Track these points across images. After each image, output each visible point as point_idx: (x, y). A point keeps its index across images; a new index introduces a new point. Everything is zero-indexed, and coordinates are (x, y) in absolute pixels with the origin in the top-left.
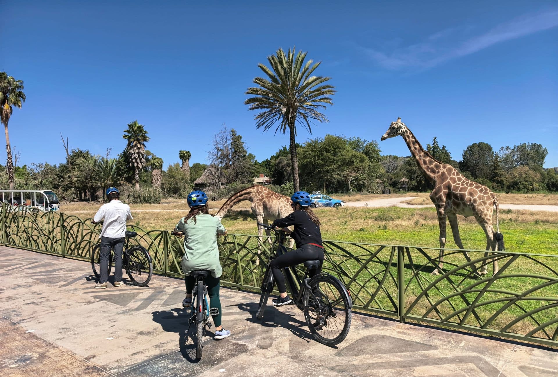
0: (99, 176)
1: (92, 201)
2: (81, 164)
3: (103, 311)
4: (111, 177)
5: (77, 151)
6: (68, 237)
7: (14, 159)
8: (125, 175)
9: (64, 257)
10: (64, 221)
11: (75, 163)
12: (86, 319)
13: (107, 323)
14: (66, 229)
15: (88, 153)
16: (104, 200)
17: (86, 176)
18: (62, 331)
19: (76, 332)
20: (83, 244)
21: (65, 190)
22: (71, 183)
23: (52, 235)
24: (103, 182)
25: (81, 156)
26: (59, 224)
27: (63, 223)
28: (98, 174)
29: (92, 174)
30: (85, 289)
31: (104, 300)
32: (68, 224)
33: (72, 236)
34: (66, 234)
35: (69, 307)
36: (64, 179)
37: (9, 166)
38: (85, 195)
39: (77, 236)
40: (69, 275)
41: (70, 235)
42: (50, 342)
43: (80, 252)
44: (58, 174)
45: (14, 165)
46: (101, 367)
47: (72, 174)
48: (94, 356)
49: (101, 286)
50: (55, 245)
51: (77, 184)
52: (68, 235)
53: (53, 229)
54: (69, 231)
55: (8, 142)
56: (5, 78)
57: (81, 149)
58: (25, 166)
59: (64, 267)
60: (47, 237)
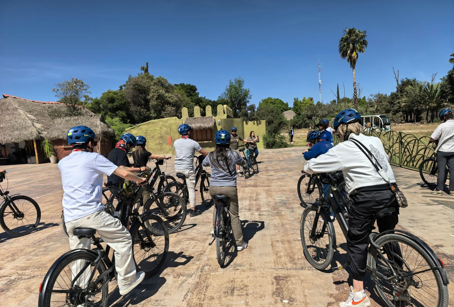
0: (424, 100)
1: (417, 122)
2: (409, 91)
3: (443, 213)
4: (435, 100)
5: (405, 80)
6: (404, 151)
7: (358, 93)
8: (449, 97)
9: (401, 166)
10: (402, 138)
11: (403, 91)
12: (429, 217)
13: (449, 223)
14: (403, 145)
15: (414, 80)
16: (427, 121)
17: (412, 101)
18: (411, 221)
19: (422, 225)
20: (418, 157)
21: (395, 114)
22: (400, 107)
23: (391, 149)
24: (427, 105)
25: (408, 84)
26: (398, 141)
27: (401, 140)
28: (423, 99)
29: (418, 98)
30: (423, 193)
31: (442, 204)
32: (406, 141)
33: (408, 151)
34: (403, 149)
35: (412, 205)
36: (394, 105)
37: (355, 98)
38: (411, 117)
39: (413, 150)
40: (408, 181)
41: (406, 150)
42: (404, 227)
43: (415, 164)
44: (390, 101)
45: (358, 97)
46: (449, 255)
47: (401, 100)
48: (442, 246)
49: (438, 193)
50: (393, 157)
51: (404, 108)
52: (405, 150)
53: (393, 145)
54: (406, 146)
55: (355, 81)
56: (354, 32)
57: (409, 78)
58: (365, 97)
59: (402, 175)
60: (387, 151)
